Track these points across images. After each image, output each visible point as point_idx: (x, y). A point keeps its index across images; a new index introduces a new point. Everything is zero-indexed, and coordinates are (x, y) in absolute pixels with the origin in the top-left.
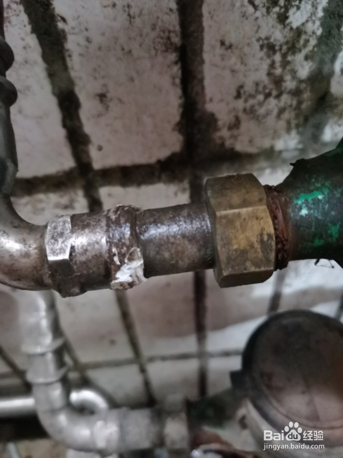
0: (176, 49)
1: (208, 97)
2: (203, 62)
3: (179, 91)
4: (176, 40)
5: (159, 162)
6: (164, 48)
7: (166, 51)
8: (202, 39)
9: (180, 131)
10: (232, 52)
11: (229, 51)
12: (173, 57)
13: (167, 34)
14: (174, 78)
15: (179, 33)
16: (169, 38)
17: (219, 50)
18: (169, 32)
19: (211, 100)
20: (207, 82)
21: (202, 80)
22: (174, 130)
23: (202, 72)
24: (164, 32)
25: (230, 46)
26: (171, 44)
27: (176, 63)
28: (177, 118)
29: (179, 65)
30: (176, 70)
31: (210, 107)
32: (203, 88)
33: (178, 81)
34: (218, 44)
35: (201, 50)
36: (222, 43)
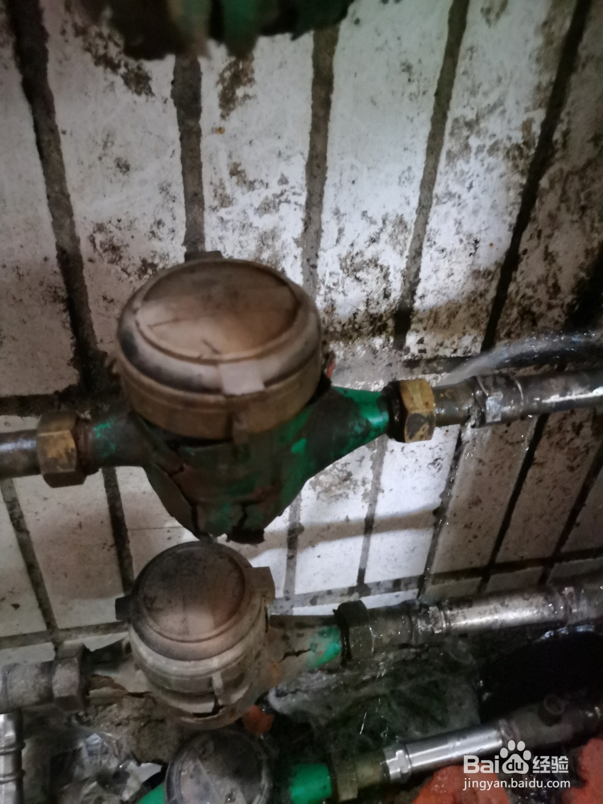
0: (63, 301)
1: (98, 339)
2: (90, 311)
3: (70, 333)
4: (63, 294)
5: (56, 393)
6: (52, 299)
7: (55, 301)
8: (87, 294)
9: (75, 367)
10: (114, 305)
11: (112, 304)
12: (61, 306)
13: (53, 289)
14: (64, 322)
15: (64, 289)
16: (55, 292)
17: (103, 303)
18: (56, 288)
19: (102, 341)
20: (95, 327)
21: (91, 325)
22: (69, 364)
23: (90, 319)
24: (51, 287)
25: (112, 301)
26: (59, 297)
27: (65, 311)
28: (72, 356)
29: (68, 313)
30: (66, 316)
31: (101, 347)
32: (93, 332)
33: (68, 325)
34: (102, 299)
35: (87, 303)
36: (105, 298)
